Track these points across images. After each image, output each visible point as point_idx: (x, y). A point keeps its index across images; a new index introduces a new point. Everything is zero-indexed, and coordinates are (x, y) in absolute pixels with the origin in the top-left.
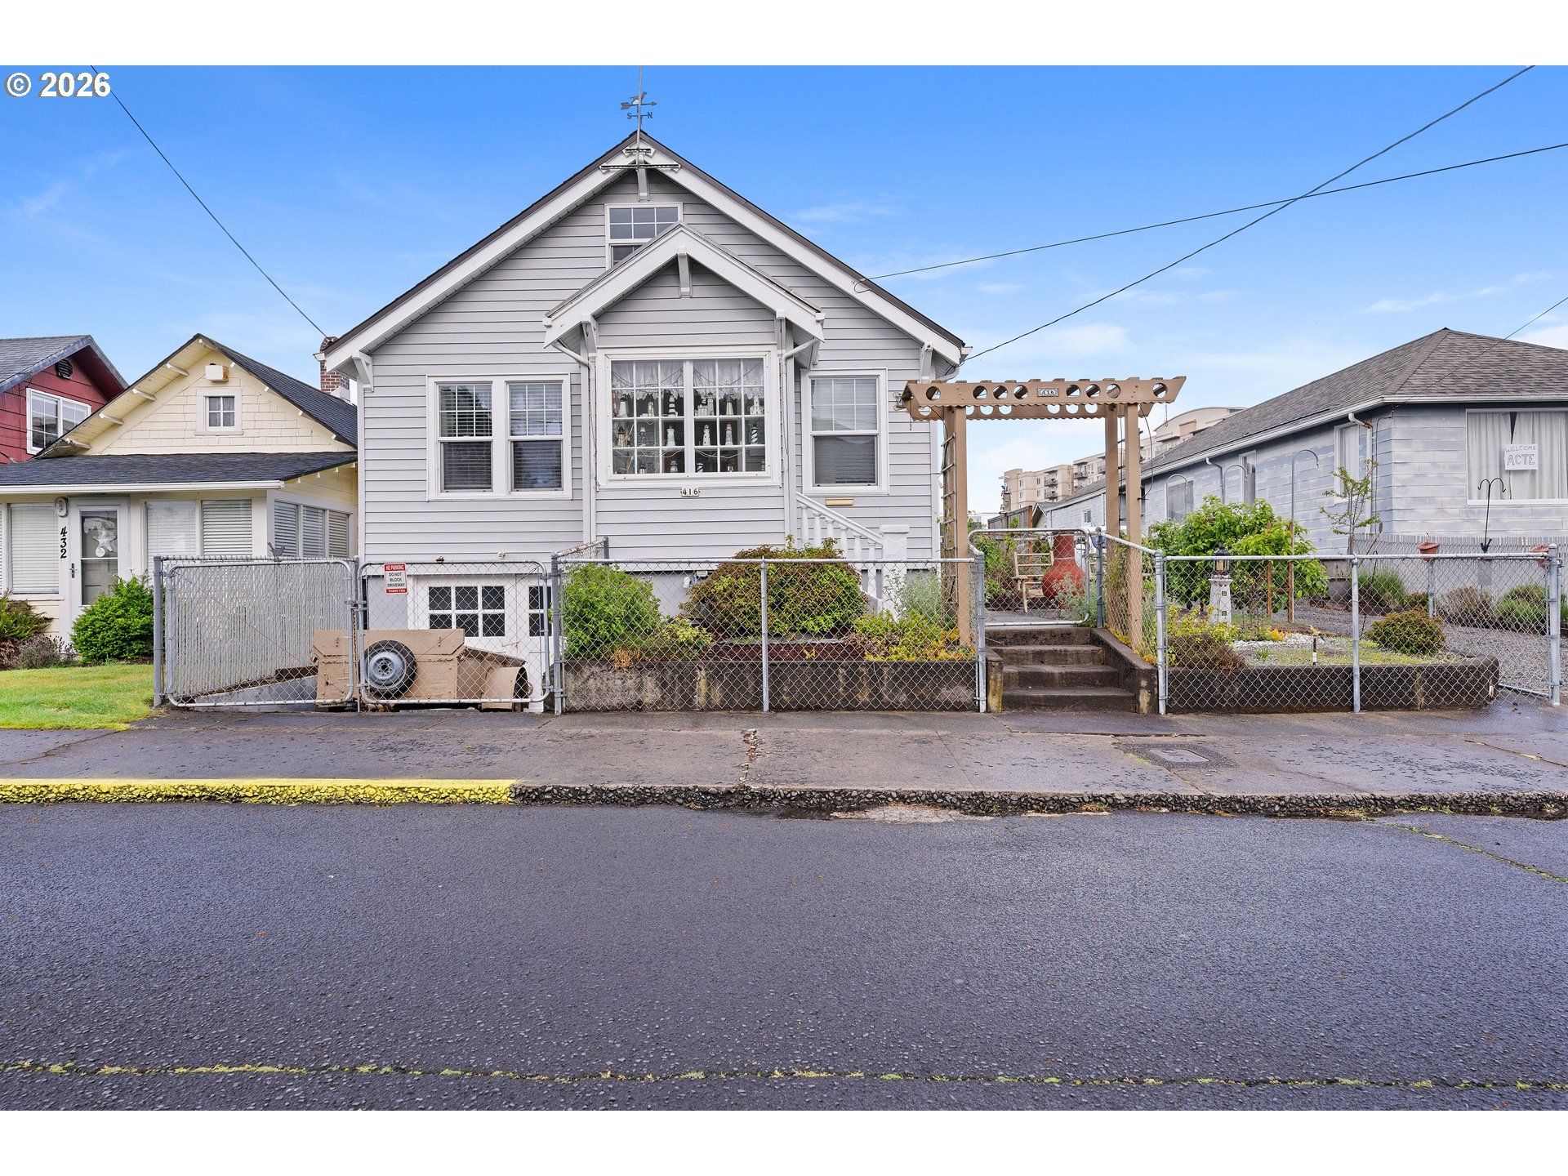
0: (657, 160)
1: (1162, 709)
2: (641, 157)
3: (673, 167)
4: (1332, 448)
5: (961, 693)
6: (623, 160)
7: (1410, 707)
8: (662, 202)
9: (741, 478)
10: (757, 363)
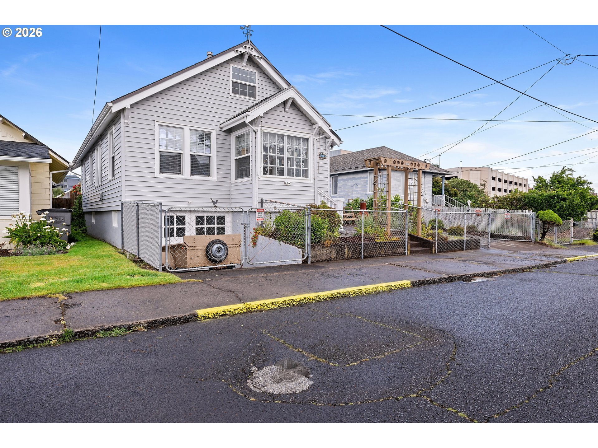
0: (254, 53)
1: (437, 252)
2: (248, 50)
3: (260, 58)
4: (367, 177)
5: (400, 250)
6: (242, 50)
7: (471, 249)
8: (250, 69)
9: (301, 180)
10: (306, 140)
